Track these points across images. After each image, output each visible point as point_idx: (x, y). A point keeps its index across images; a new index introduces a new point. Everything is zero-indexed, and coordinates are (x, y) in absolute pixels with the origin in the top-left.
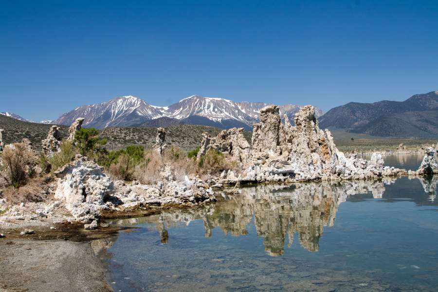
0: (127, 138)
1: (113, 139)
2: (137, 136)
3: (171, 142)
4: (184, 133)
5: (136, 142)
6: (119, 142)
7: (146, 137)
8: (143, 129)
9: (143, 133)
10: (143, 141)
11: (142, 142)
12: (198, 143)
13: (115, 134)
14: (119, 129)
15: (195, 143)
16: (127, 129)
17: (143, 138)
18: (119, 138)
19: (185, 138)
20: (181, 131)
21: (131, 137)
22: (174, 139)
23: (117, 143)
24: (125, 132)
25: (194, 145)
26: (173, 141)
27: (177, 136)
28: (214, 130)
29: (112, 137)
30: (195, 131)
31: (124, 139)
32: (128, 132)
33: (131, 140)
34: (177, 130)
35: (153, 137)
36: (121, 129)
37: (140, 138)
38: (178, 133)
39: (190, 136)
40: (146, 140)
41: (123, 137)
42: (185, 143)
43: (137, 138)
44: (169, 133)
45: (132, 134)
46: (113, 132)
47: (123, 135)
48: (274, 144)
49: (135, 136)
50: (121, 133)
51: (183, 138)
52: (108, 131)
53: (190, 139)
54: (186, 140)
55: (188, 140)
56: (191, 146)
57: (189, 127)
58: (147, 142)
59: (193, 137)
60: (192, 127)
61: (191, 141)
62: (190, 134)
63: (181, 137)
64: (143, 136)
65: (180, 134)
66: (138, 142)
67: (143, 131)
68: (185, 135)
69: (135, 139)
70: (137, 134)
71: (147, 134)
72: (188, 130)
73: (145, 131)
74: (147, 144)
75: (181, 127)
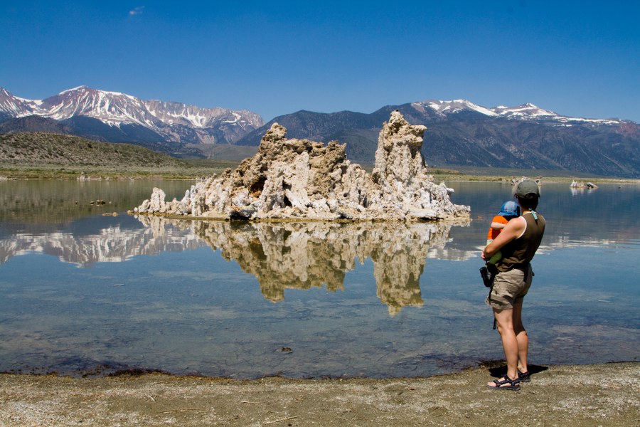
3: (14, 154)
4: (35, 143)
12: (53, 157)
19: (35, 150)
20: (31, 139)
22: (19, 151)
25: (46, 159)
26: (17, 153)
27: (25, 147)
28: (78, 141)
30: (50, 141)
34: (26, 138)
38: (26, 143)
39: (42, 148)
42: (35, 156)
44: (14, 141)
51: (32, 150)
53: (42, 151)
54: (37, 152)
55: (39, 152)
56: (42, 160)
57: (42, 135)
59: (47, 149)
60: (47, 136)
61: (43, 153)
62: (43, 145)
63: (30, 148)
65: (29, 144)
68: (35, 146)
72: (41, 139)
75: (31, 135)
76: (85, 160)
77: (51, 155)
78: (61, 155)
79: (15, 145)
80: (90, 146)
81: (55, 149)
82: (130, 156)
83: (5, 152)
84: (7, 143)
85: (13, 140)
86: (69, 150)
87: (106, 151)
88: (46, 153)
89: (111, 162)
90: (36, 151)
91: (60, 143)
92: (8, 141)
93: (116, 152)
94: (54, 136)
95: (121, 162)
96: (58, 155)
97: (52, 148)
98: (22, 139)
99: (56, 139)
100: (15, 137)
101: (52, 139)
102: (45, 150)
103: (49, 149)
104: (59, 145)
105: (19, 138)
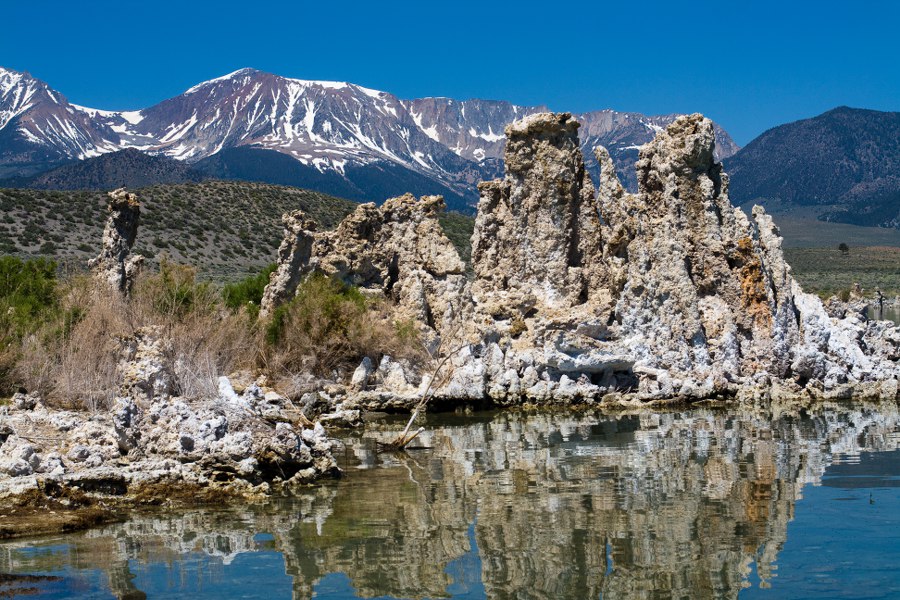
2: (18, 221)
4: (202, 214)
5: (18, 245)
7: (55, 227)
8: (42, 195)
10: (43, 242)
11: (37, 248)
15: (243, 254)
17: (43, 232)
19: (205, 234)
20: (191, 204)
22: (165, 237)
25: (240, 259)
26: (159, 244)
27: (176, 225)
28: (316, 205)
30: (243, 207)
34: (176, 202)
35: (82, 226)
37: (30, 228)
38: (177, 215)
39: (224, 227)
40: (57, 239)
42: (207, 251)
43: (20, 228)
48: (558, 259)
49: (11, 221)
51: (199, 233)
53: (225, 236)
54: (211, 240)
55: (217, 240)
56: (230, 262)
57: (220, 191)
58: (61, 245)
59: (237, 231)
60: (231, 192)
61: (228, 243)
62: (224, 219)
63: (190, 228)
64: (43, 223)
65: (186, 216)
66: (26, 245)
67: (43, 204)
68: (204, 222)
69: (10, 232)
70: (19, 215)
71: (59, 216)
72: (218, 201)
73: (52, 204)
74: (59, 252)
75: (189, 191)
77: (250, 246)
81: (257, 229)
88: (237, 241)
90: (210, 235)
94: (252, 193)
96: (269, 247)
97: (250, 227)
98: (167, 202)
99: (257, 202)
100: (148, 199)
101: (246, 202)
102: (232, 232)
103: (242, 231)
104: (267, 218)
105: (157, 201)
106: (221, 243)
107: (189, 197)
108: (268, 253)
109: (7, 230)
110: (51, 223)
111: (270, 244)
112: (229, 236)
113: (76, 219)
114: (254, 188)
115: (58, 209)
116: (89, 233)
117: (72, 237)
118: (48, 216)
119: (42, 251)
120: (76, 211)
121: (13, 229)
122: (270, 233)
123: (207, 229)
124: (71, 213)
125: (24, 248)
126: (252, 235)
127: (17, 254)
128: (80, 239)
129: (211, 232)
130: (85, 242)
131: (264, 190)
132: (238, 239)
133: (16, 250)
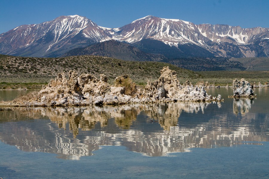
0: (20, 68)
1: (7, 68)
4: (79, 64)
5: (28, 71)
6: (10, 72)
7: (38, 67)
9: (37, 63)
10: (35, 70)
11: (33, 72)
13: (10, 63)
14: (14, 59)
16: (23, 59)
17: (35, 68)
18: (12, 68)
21: (24, 66)
23: (7, 72)
24: (20, 61)
27: (71, 66)
28: (111, 61)
29: (7, 66)
30: (90, 62)
31: (17, 68)
32: (22, 62)
33: (23, 69)
35: (45, 67)
36: (16, 59)
37: (32, 67)
38: (73, 64)
39: (84, 67)
40: (38, 70)
41: (16, 66)
43: (30, 67)
45: (25, 64)
46: (8, 62)
47: (17, 64)
49: (28, 65)
50: (16, 62)
52: (4, 61)
53: (83, 69)
54: (79, 70)
57: (86, 58)
58: (39, 71)
59: (87, 68)
60: (88, 58)
61: (84, 71)
62: (85, 65)
63: (75, 67)
64: (36, 66)
65: (75, 64)
66: (30, 71)
67: (37, 61)
68: (79, 66)
69: (27, 68)
70: (30, 64)
71: (41, 64)
72: (84, 60)
73: (40, 61)
74: (38, 73)
75: (77, 58)
76: (114, 75)
78: (97, 71)
79: (64, 66)
80: (120, 65)
81: (93, 67)
82: (151, 71)
83: (56, 70)
84: (59, 65)
85: (64, 62)
86: (104, 68)
87: (132, 68)
89: (134, 76)
91: (98, 63)
92: (60, 63)
93: (140, 68)
94: (94, 58)
95: (142, 75)
96: (94, 72)
97: (91, 66)
98: (71, 61)
99: (95, 60)
100: (66, 60)
101: (92, 61)
102: (86, 68)
103: (89, 68)
104: (96, 64)
105: (68, 60)
106: (82, 71)
107: (77, 59)
108: (94, 73)
109: (26, 68)
110: (38, 66)
111: (95, 71)
112: (85, 69)
113: (45, 65)
114: (95, 57)
115: (41, 63)
116: (47, 69)
117: (42, 70)
118: (38, 64)
119: (34, 73)
120: (45, 63)
121: (28, 67)
122: (96, 68)
123: (79, 67)
124: (44, 64)
125: (29, 72)
126: (91, 69)
127: (27, 73)
128: (44, 70)
129: (80, 68)
130: (45, 71)
131: (97, 58)
132: (87, 70)
133: (27, 72)
